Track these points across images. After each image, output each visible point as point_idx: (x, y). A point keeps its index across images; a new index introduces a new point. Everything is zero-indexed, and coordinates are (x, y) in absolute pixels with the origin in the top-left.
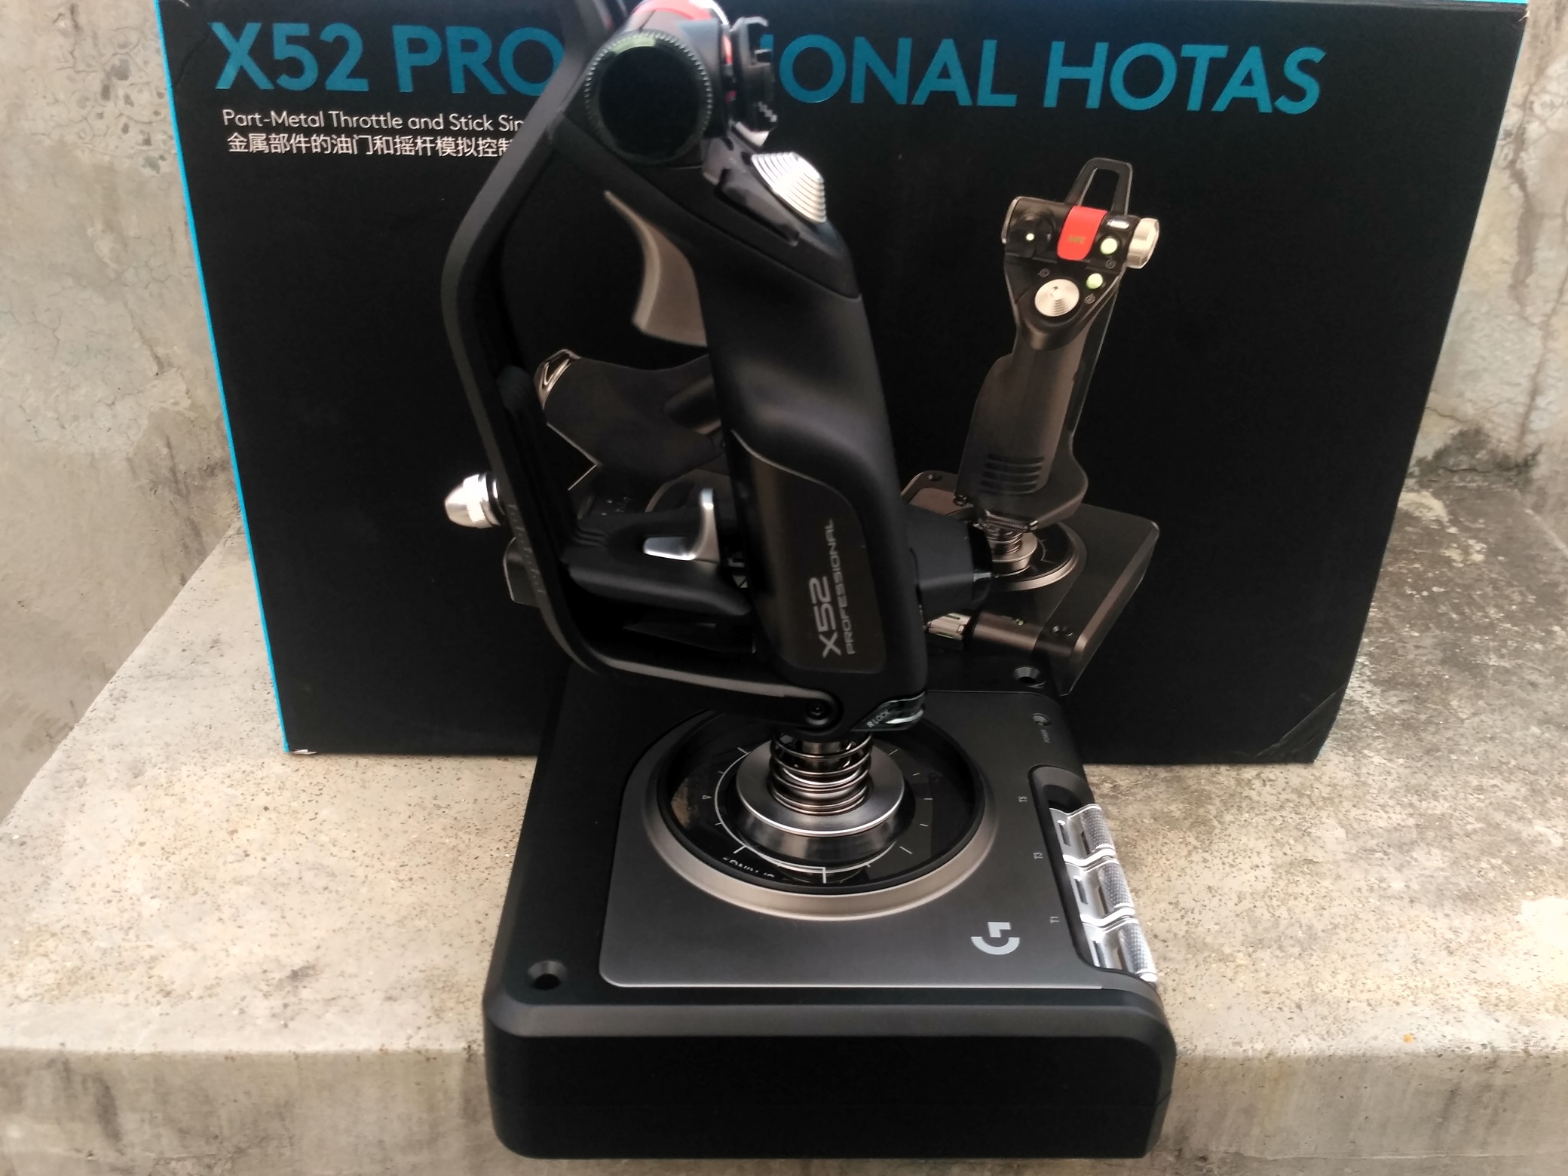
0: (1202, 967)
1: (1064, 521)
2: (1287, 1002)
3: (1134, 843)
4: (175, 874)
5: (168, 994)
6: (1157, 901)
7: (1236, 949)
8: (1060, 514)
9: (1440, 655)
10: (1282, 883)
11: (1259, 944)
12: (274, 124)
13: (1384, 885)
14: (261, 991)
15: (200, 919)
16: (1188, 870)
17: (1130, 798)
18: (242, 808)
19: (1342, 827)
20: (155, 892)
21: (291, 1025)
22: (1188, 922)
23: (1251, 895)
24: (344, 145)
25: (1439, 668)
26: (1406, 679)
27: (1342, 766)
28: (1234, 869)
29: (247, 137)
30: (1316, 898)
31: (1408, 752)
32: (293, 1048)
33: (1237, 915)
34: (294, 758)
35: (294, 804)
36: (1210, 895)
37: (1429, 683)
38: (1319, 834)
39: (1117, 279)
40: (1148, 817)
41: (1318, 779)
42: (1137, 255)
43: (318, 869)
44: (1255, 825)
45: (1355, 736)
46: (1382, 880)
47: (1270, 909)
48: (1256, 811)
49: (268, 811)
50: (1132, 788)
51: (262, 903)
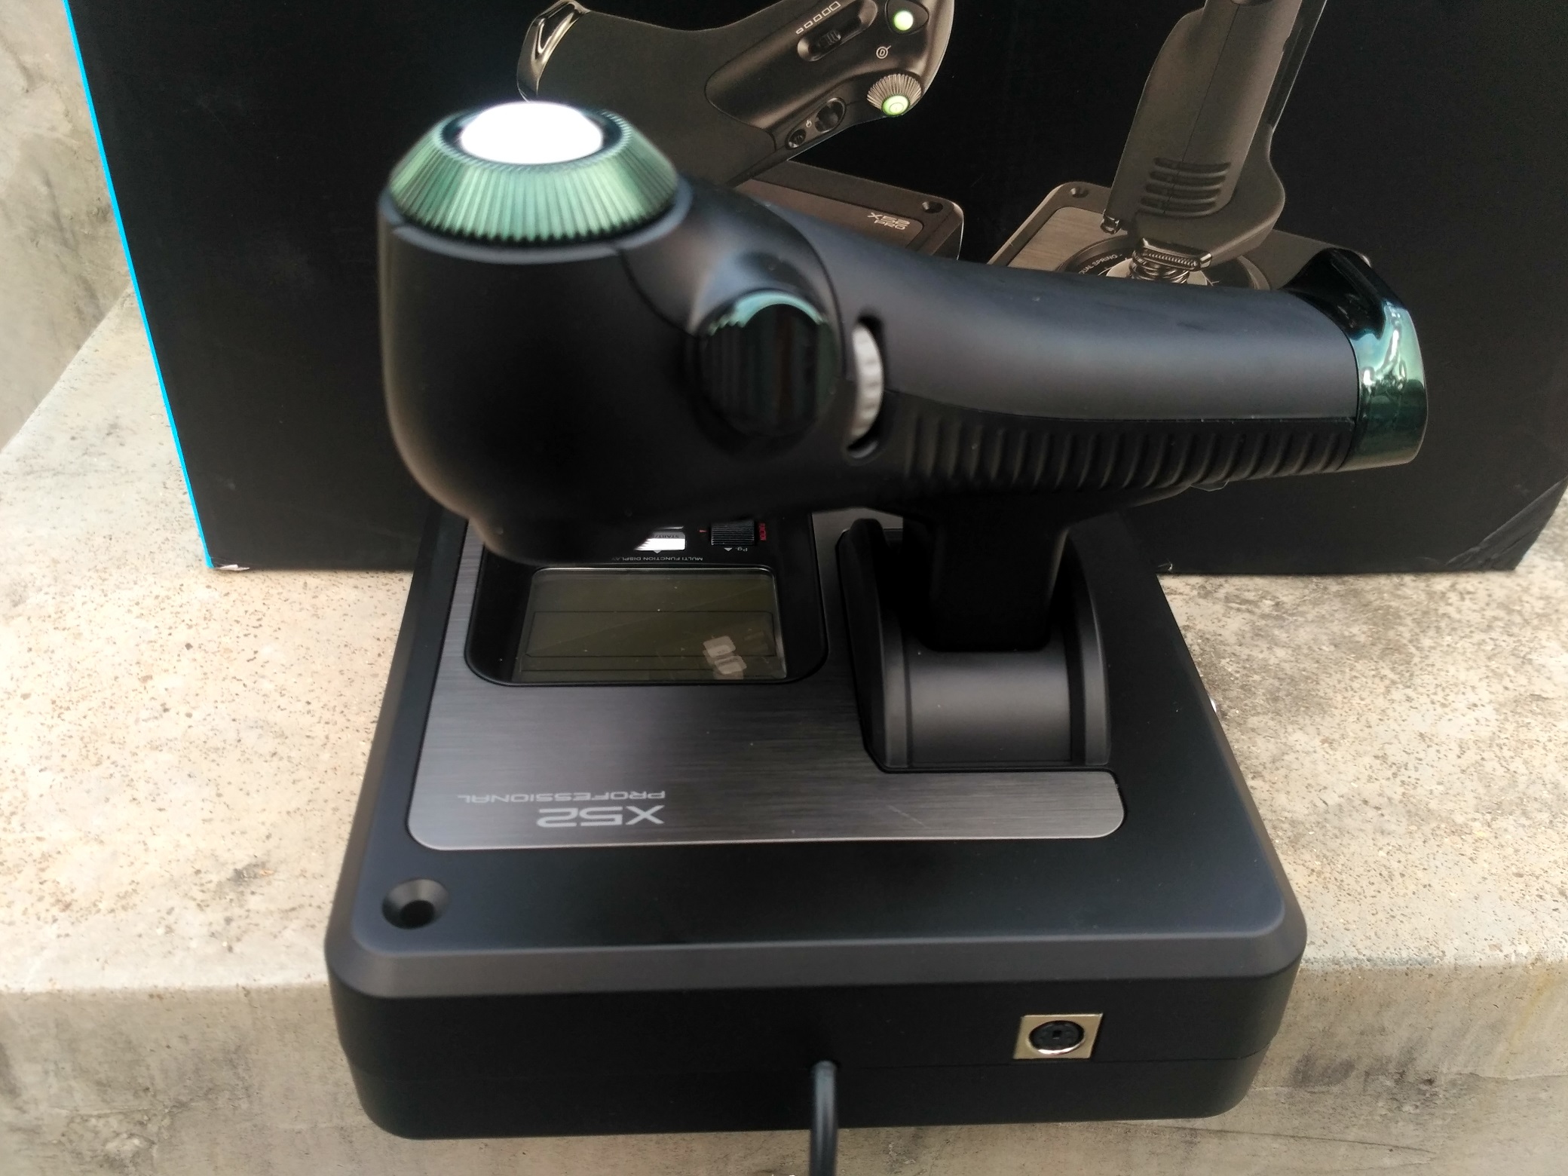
0: (1432, 842)
2: (1547, 887)
3: (1315, 677)
4: (71, 737)
5: (67, 906)
6: (1359, 754)
7: (1470, 816)
8: (1243, 244)
10: (1510, 727)
11: (1496, 809)
14: (195, 900)
16: (1390, 712)
17: (1301, 619)
18: (157, 646)
20: (44, 763)
21: (238, 948)
22: (1403, 782)
23: (1476, 742)
27: (1552, 573)
28: (1447, 710)
32: (243, 981)
33: (1463, 771)
34: (222, 578)
35: (226, 639)
36: (1424, 746)
38: (1541, 661)
40: (1327, 643)
41: (1526, 590)
43: (262, 727)
44: (1461, 651)
45: (1558, 535)
47: (1502, 761)
48: (1459, 632)
49: (191, 650)
50: (1298, 605)
51: (190, 776)
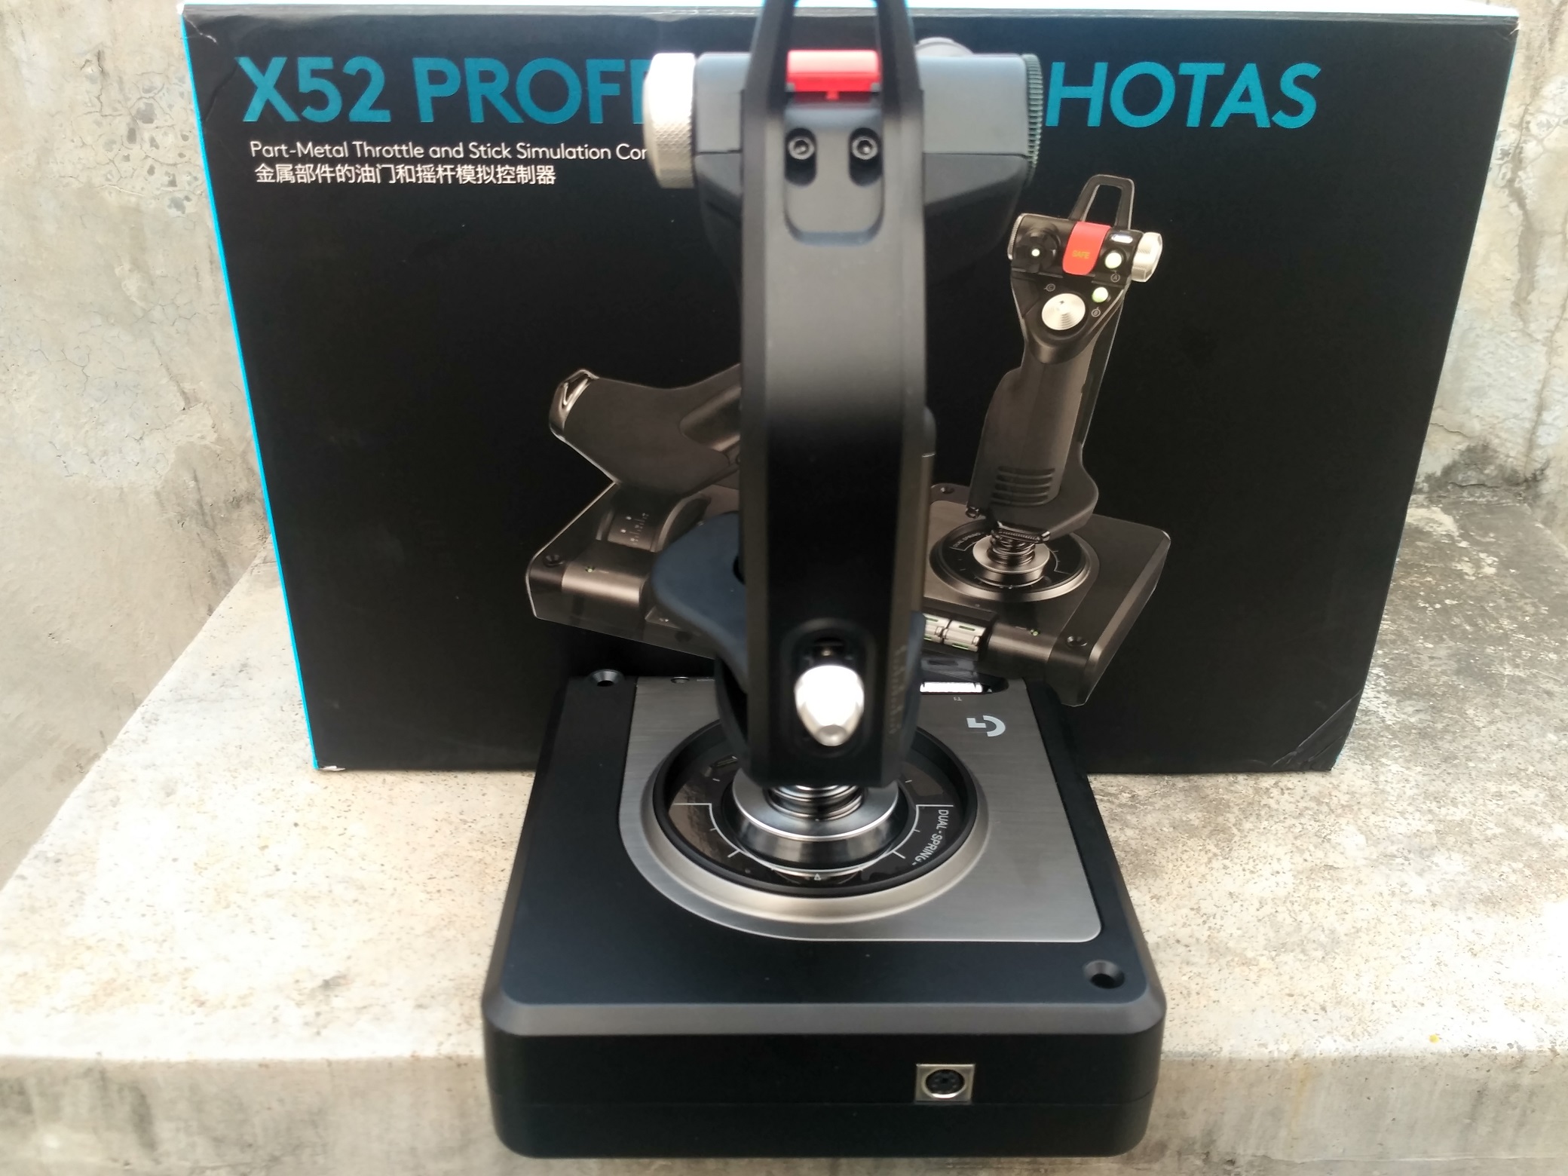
0: (1225, 970)
1: (1075, 532)
2: (1312, 1004)
4: (207, 888)
5: (202, 1004)
6: (1178, 907)
7: (1259, 953)
8: (1071, 525)
9: (1455, 666)
10: (1303, 889)
11: (1283, 947)
12: (300, 155)
13: (1405, 889)
14: (294, 1000)
15: (233, 932)
16: (1208, 876)
17: (1149, 807)
18: (272, 825)
19: (1362, 833)
20: (188, 906)
21: (324, 1032)
22: (1210, 928)
23: (1273, 899)
24: (368, 174)
25: (1454, 678)
26: (1422, 689)
27: (1360, 774)
28: (1253, 875)
29: (274, 168)
30: (1338, 902)
31: (1426, 760)
32: (327, 1056)
33: (1259, 920)
34: (324, 776)
35: (324, 820)
36: (1231, 901)
37: (1444, 694)
38: (1338, 840)
39: (1122, 293)
40: (1168, 826)
41: (1336, 787)
42: (1141, 269)
43: (347, 882)
44: (1274, 832)
45: (1372, 745)
46: (1403, 885)
47: (1292, 914)
48: (1275, 819)
49: (298, 828)
50: (1150, 797)
51: (294, 916)
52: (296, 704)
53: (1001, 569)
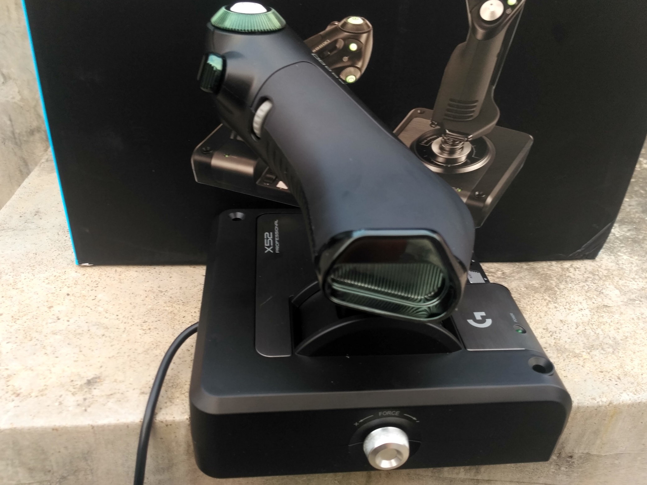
0: (567, 360)
2: (613, 376)
3: (519, 300)
4: (19, 330)
5: (18, 395)
7: (581, 350)
8: (484, 132)
9: (641, 209)
10: (596, 317)
11: (592, 348)
13: (644, 316)
14: (71, 391)
15: (35, 354)
16: (548, 312)
17: (512, 278)
18: (55, 295)
19: (617, 289)
20: (9, 340)
21: (89, 410)
23: (582, 323)
25: (642, 215)
26: (629, 220)
27: (610, 260)
28: (570, 311)
30: (614, 323)
31: (638, 253)
32: (91, 423)
33: (578, 334)
34: (82, 269)
35: (83, 292)
36: (562, 325)
37: (639, 222)
38: (607, 293)
40: (523, 287)
41: (600, 267)
43: (98, 325)
44: (575, 289)
46: (642, 314)
47: (593, 330)
48: (574, 283)
49: (69, 296)
50: (512, 273)
51: (68, 344)
52: (66, 231)
53: (445, 156)
